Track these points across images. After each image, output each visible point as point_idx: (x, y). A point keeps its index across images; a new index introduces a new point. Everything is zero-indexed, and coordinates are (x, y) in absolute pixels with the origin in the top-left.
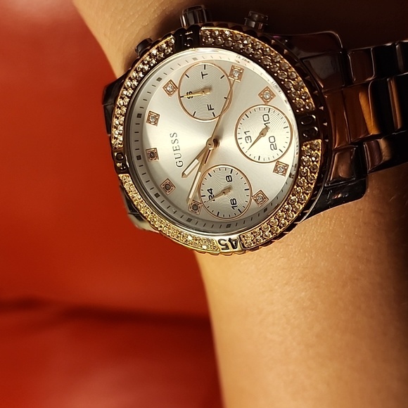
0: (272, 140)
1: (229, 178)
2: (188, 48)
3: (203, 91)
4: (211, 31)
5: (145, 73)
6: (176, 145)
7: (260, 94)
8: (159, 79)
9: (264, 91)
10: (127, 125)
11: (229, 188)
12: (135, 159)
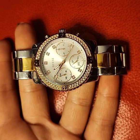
0: (79, 63)
1: (66, 71)
2: (62, 37)
3: (63, 49)
4: (68, 35)
5: (49, 42)
6: (53, 61)
7: (77, 52)
8: (52, 44)
9: (78, 51)
10: (41, 54)
11: (66, 74)
12: (41, 63)
